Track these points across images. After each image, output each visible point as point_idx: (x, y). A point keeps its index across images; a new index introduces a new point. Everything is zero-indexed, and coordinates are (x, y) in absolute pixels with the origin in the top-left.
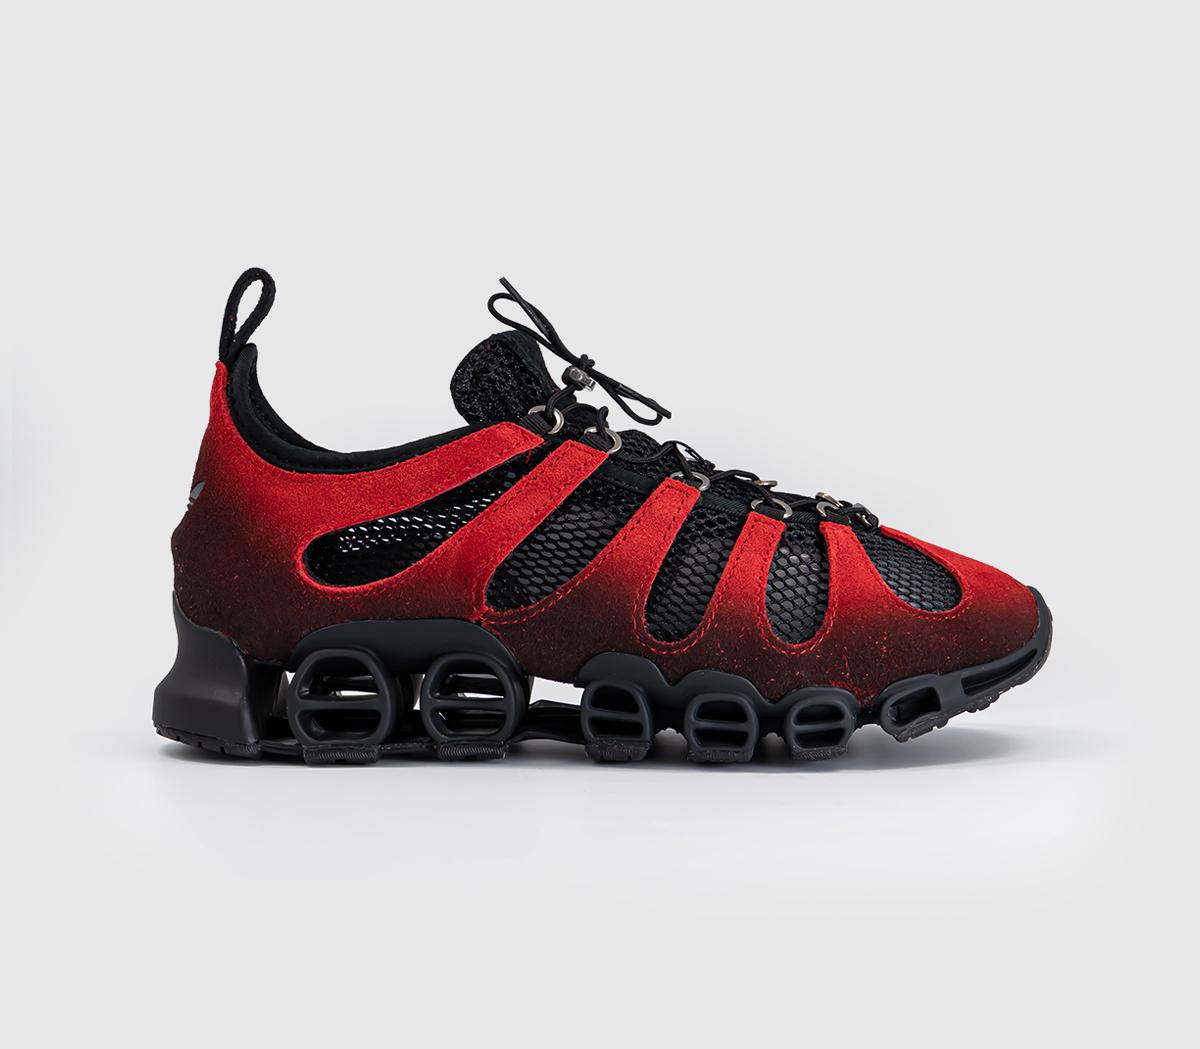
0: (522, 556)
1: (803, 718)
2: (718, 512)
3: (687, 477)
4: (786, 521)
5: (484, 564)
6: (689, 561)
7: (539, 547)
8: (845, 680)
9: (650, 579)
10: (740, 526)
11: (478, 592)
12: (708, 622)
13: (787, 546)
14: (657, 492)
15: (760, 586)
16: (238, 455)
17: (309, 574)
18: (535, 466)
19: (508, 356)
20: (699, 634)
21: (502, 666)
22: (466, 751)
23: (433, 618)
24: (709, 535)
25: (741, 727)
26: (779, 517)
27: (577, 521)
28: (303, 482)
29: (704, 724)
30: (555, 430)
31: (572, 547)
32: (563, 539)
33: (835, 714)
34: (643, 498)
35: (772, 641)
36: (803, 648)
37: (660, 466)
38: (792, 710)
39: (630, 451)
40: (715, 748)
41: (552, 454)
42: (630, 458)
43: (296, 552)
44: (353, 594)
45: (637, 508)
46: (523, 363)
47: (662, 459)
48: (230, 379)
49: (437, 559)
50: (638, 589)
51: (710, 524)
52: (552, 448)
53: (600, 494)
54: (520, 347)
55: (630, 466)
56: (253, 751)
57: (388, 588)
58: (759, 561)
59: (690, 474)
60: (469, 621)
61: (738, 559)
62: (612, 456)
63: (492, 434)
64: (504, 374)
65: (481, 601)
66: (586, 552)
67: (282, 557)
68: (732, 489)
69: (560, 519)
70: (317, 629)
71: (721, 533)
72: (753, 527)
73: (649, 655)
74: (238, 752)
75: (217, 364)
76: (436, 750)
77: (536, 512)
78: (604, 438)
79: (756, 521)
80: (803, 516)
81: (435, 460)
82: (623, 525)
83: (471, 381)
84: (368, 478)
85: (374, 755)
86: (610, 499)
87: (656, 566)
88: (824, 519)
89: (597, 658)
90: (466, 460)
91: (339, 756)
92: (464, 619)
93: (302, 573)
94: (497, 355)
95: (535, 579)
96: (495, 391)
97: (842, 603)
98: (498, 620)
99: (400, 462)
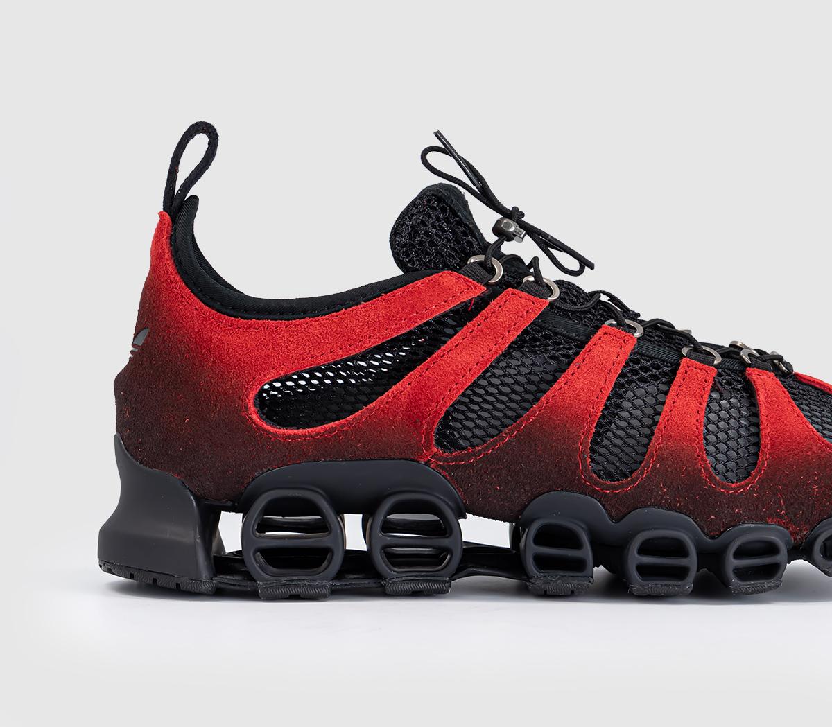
0: (467, 400)
1: (739, 554)
2: (651, 358)
3: (620, 324)
4: (716, 366)
5: (434, 407)
6: (627, 404)
7: (482, 392)
8: (781, 517)
9: (593, 421)
10: (674, 372)
11: (428, 433)
12: (650, 463)
13: (718, 390)
14: (595, 339)
15: (697, 428)
16: (182, 302)
17: (260, 417)
18: (479, 312)
19: (443, 210)
20: (642, 473)
21: (447, 504)
22: (412, 587)
23: (384, 459)
24: (643, 380)
25: (682, 562)
26: (710, 363)
27: (518, 366)
28: (248, 328)
29: (647, 560)
30: (495, 280)
31: (514, 392)
32: (504, 384)
33: (771, 549)
34: (582, 345)
35: (712, 480)
36: (740, 487)
37: (593, 314)
38: (732, 544)
39: (565, 300)
40: (657, 582)
41: (494, 302)
42: (567, 306)
43: (248, 395)
44: (305, 436)
45: (577, 354)
46: (458, 216)
47: (594, 308)
48: (174, 230)
49: (387, 403)
50: (582, 432)
51: (645, 369)
52: (494, 295)
53: (537, 340)
54: (455, 200)
55: (566, 314)
56: (207, 586)
57: (339, 430)
58: (694, 404)
59: (624, 321)
60: (418, 462)
61: (674, 403)
62: (552, 305)
63: (435, 282)
64: (441, 227)
65: (430, 441)
66: (527, 396)
67: (234, 401)
68: (660, 337)
69: (502, 364)
70: (269, 470)
71: (656, 378)
72: (686, 372)
73: (593, 494)
74: (194, 589)
75: (160, 214)
76: (384, 587)
77: (483, 357)
78: (541, 287)
79: (688, 367)
80: (728, 362)
81: (380, 307)
82: (564, 371)
83: (409, 234)
84: (315, 325)
85: (326, 591)
86: (549, 345)
87: (598, 408)
88: (749, 365)
89: (542, 497)
90: (413, 307)
91: (293, 591)
92: (412, 460)
93: (254, 417)
94: (433, 208)
95: (480, 422)
96: (432, 244)
97: (773, 445)
98: (446, 460)
99: (346, 309)
